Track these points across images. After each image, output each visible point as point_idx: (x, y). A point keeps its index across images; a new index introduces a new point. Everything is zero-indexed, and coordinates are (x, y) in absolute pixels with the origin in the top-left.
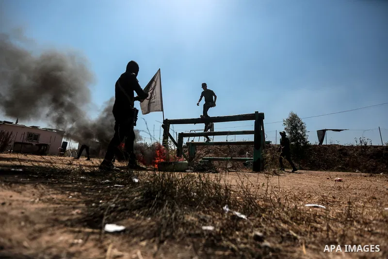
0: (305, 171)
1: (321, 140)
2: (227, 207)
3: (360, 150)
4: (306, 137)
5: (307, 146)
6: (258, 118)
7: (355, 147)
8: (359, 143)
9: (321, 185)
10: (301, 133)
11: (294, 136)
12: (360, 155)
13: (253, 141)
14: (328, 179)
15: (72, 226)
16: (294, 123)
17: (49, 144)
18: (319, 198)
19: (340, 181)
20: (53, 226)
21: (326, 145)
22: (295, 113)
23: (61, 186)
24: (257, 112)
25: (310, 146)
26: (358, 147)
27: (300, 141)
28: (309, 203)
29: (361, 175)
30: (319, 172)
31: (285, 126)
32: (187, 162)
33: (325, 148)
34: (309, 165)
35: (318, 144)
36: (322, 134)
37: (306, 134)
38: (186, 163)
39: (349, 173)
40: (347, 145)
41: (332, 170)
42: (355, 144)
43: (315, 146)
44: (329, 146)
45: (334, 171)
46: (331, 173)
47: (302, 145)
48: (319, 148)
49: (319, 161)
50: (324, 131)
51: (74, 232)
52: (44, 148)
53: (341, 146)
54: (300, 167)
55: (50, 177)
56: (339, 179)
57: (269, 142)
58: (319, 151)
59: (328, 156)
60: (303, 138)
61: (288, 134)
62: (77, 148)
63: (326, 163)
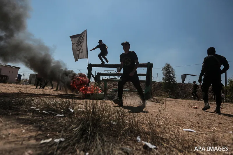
1: (183, 81)
4: (175, 78)
6: (149, 66)
10: (172, 76)
11: (168, 77)
13: (145, 80)
14: (188, 106)
16: (168, 70)
17: (8, 75)
19: (196, 108)
21: (186, 84)
22: (168, 63)
25: (176, 84)
27: (171, 81)
28: (185, 128)
31: (163, 71)
32: (103, 93)
33: (186, 86)
34: (175, 95)
35: (181, 83)
36: (184, 77)
37: (175, 76)
43: (180, 84)
44: (188, 84)
47: (172, 83)
48: (182, 85)
49: (181, 93)
50: (185, 75)
52: (5, 78)
57: (154, 82)
58: (181, 87)
59: (186, 90)
60: (173, 79)
61: (164, 76)
62: (28, 79)
63: (185, 94)
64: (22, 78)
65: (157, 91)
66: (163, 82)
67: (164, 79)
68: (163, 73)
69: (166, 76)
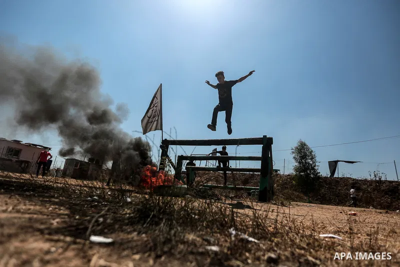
0: (315, 205)
1: (333, 172)
2: (233, 230)
3: (374, 185)
4: (316, 168)
5: (318, 178)
6: (266, 143)
7: (368, 181)
8: (373, 177)
9: (335, 217)
10: (311, 163)
11: (304, 166)
12: (374, 190)
13: (260, 168)
14: (341, 212)
15: (50, 234)
16: (303, 153)
17: (31, 161)
18: (334, 229)
19: (355, 215)
20: (26, 232)
21: (338, 178)
22: (303, 141)
23: (41, 199)
24: (265, 136)
25: (320, 178)
26: (372, 181)
27: (310, 172)
28: (324, 234)
29: (376, 212)
30: (331, 206)
31: (294, 155)
32: (186, 186)
33: (338, 181)
34: (319, 198)
35: (329, 176)
36: (333, 165)
37: (317, 164)
38: (185, 188)
39: (363, 209)
40: (360, 179)
41: (344, 205)
42: (369, 178)
43: (326, 178)
44: (341, 178)
45: (347, 206)
46: (344, 207)
47: (312, 176)
48: (330, 181)
49: (330, 195)
50: (336, 162)
51: (51, 240)
52: (25, 165)
53: (354, 180)
54: (309, 201)
55: (28, 190)
56: (353, 212)
57: (276, 171)
58: (330, 184)
59: (339, 190)
60: (313, 169)
61: (297, 164)
62: (62, 168)
63: (338, 197)
64: (52, 167)
65: (285, 191)
66: (296, 175)
67: (296, 170)
68: (294, 158)
69: (299, 163)
